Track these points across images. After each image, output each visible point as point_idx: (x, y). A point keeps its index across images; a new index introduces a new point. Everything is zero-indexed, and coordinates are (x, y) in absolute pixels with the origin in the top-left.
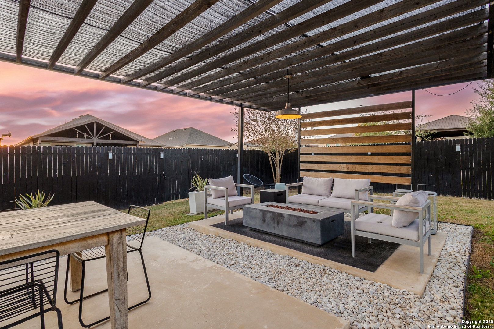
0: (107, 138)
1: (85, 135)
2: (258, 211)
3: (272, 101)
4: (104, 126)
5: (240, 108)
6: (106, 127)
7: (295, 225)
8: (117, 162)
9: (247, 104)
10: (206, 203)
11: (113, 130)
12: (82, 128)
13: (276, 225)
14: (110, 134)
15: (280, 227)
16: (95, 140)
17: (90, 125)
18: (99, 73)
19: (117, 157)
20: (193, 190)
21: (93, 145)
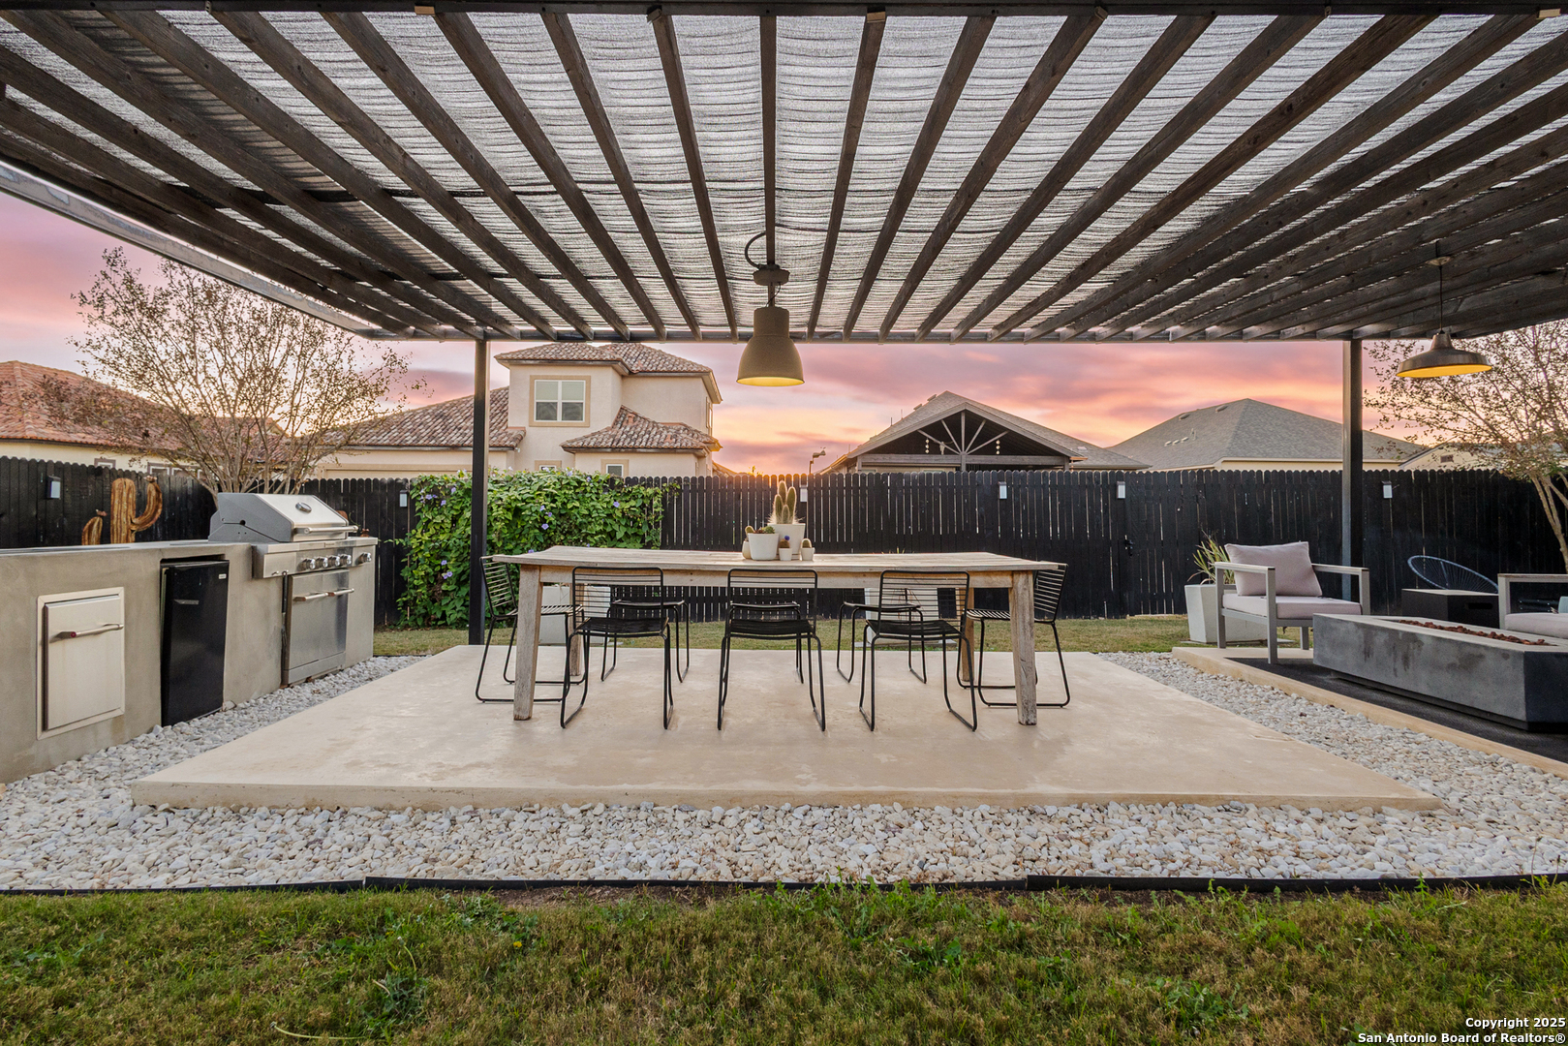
0: (990, 450)
1: (943, 447)
2: (1352, 627)
3: (1455, 311)
4: (982, 419)
5: (1348, 343)
6: (987, 421)
7: (1451, 667)
8: (1017, 507)
9: (1369, 328)
10: (1221, 606)
11: (1002, 429)
12: (935, 429)
13: (1399, 665)
14: (997, 439)
15: (1410, 671)
16: (965, 458)
17: (953, 421)
18: (989, 330)
19: (1017, 495)
20: (1198, 580)
21: (958, 469)
